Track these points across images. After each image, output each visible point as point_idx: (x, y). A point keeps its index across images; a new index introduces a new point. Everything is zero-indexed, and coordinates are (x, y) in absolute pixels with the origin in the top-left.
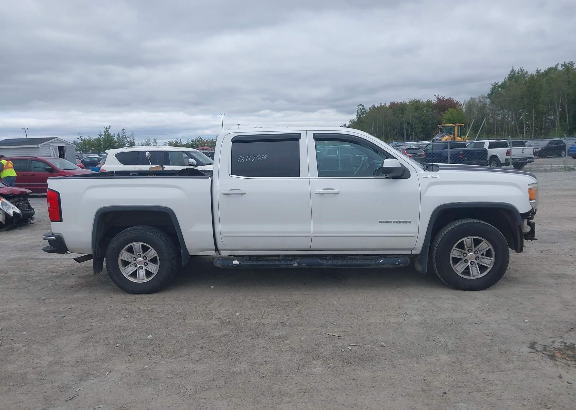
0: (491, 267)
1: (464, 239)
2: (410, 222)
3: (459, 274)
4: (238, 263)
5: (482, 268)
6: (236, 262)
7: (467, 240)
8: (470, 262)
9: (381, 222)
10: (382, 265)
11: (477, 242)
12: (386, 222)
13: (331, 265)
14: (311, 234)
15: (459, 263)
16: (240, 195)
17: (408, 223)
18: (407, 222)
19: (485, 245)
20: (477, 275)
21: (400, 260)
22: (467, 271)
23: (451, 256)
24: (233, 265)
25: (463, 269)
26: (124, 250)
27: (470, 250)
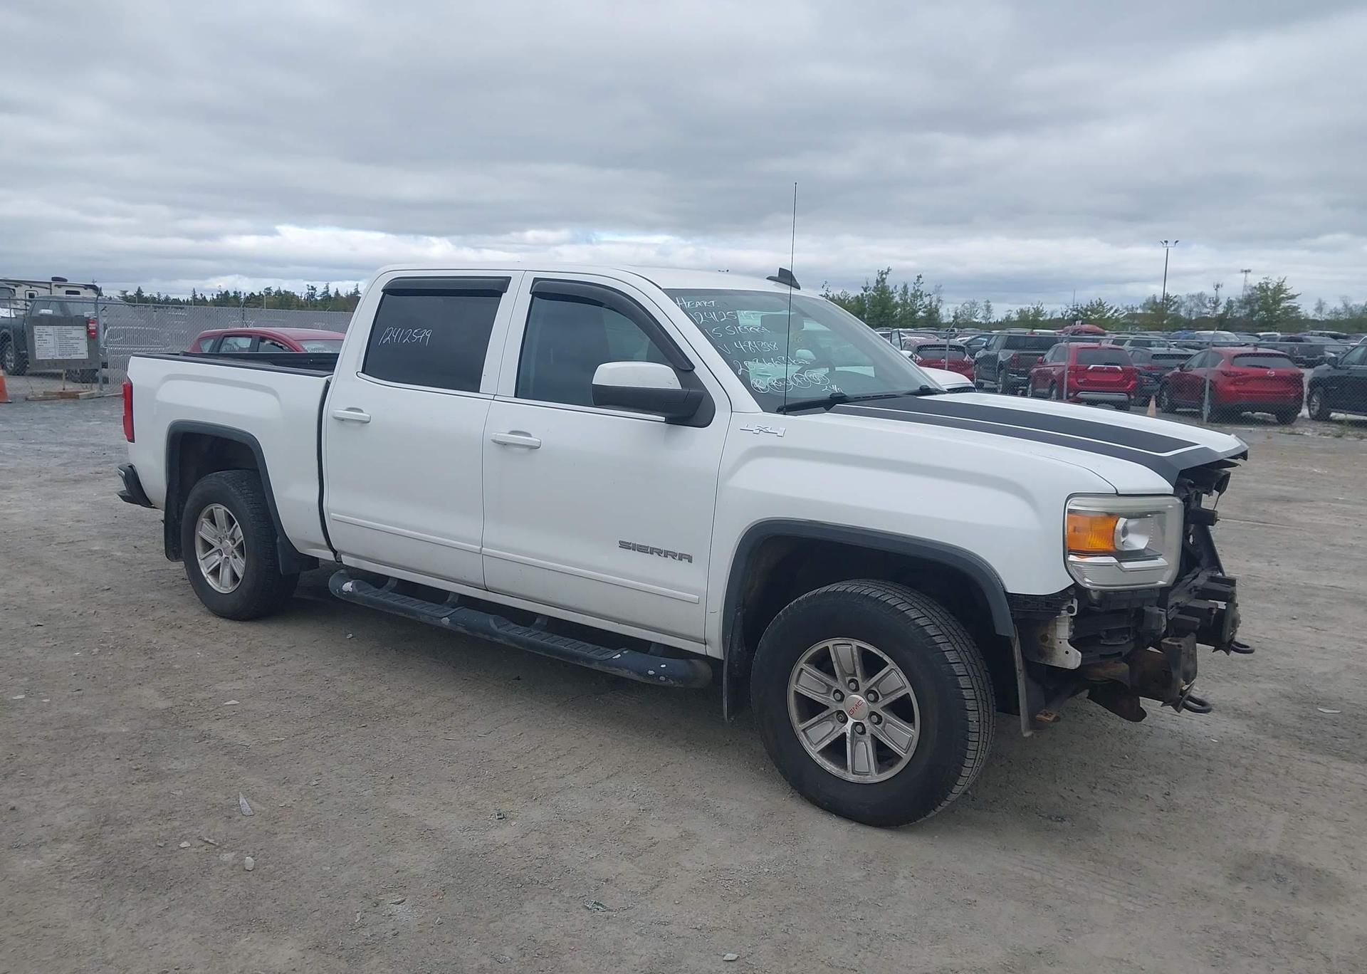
0: (906, 758)
1: (829, 644)
2: (689, 559)
3: (813, 751)
4: (351, 589)
5: (884, 755)
6: (348, 586)
7: (844, 650)
8: (851, 721)
9: (624, 545)
10: (617, 668)
11: (871, 665)
12: (634, 547)
13: (512, 639)
14: (479, 548)
15: (815, 719)
16: (360, 424)
17: (685, 561)
18: (681, 557)
19: (895, 681)
20: (866, 774)
21: (663, 666)
22: (837, 749)
23: (793, 687)
24: (341, 591)
25: (827, 742)
26: (203, 516)
27: (853, 685)
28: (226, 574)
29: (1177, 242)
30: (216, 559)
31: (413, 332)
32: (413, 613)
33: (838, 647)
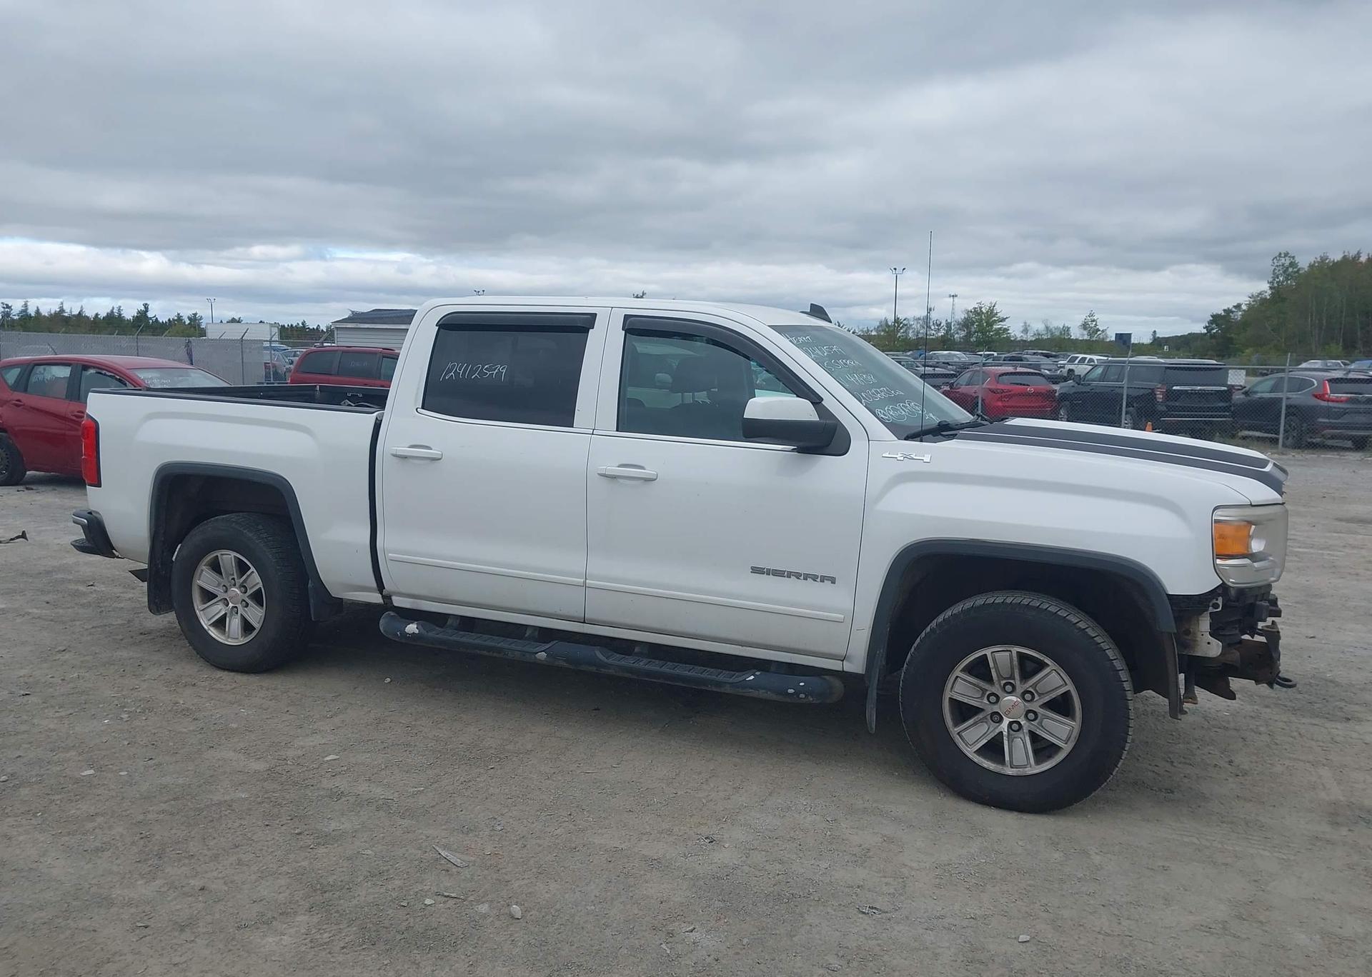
0: (1067, 748)
1: (987, 652)
2: (833, 581)
3: (970, 752)
4: (417, 631)
5: (1042, 748)
6: (412, 628)
7: (1001, 657)
8: (1006, 721)
9: (756, 570)
10: (752, 689)
11: (1028, 668)
12: (768, 572)
14: (582, 580)
15: (971, 721)
16: (428, 461)
17: (827, 583)
18: (823, 579)
19: (1054, 680)
20: (1025, 766)
21: (802, 684)
22: (994, 748)
23: (948, 694)
24: (404, 634)
25: (985, 741)
26: (204, 563)
27: (1009, 688)
28: (234, 624)
29: (904, 269)
30: (218, 610)
31: (483, 367)
32: (500, 650)
33: (996, 654)
